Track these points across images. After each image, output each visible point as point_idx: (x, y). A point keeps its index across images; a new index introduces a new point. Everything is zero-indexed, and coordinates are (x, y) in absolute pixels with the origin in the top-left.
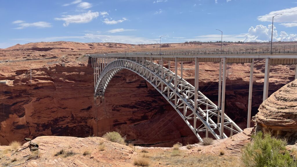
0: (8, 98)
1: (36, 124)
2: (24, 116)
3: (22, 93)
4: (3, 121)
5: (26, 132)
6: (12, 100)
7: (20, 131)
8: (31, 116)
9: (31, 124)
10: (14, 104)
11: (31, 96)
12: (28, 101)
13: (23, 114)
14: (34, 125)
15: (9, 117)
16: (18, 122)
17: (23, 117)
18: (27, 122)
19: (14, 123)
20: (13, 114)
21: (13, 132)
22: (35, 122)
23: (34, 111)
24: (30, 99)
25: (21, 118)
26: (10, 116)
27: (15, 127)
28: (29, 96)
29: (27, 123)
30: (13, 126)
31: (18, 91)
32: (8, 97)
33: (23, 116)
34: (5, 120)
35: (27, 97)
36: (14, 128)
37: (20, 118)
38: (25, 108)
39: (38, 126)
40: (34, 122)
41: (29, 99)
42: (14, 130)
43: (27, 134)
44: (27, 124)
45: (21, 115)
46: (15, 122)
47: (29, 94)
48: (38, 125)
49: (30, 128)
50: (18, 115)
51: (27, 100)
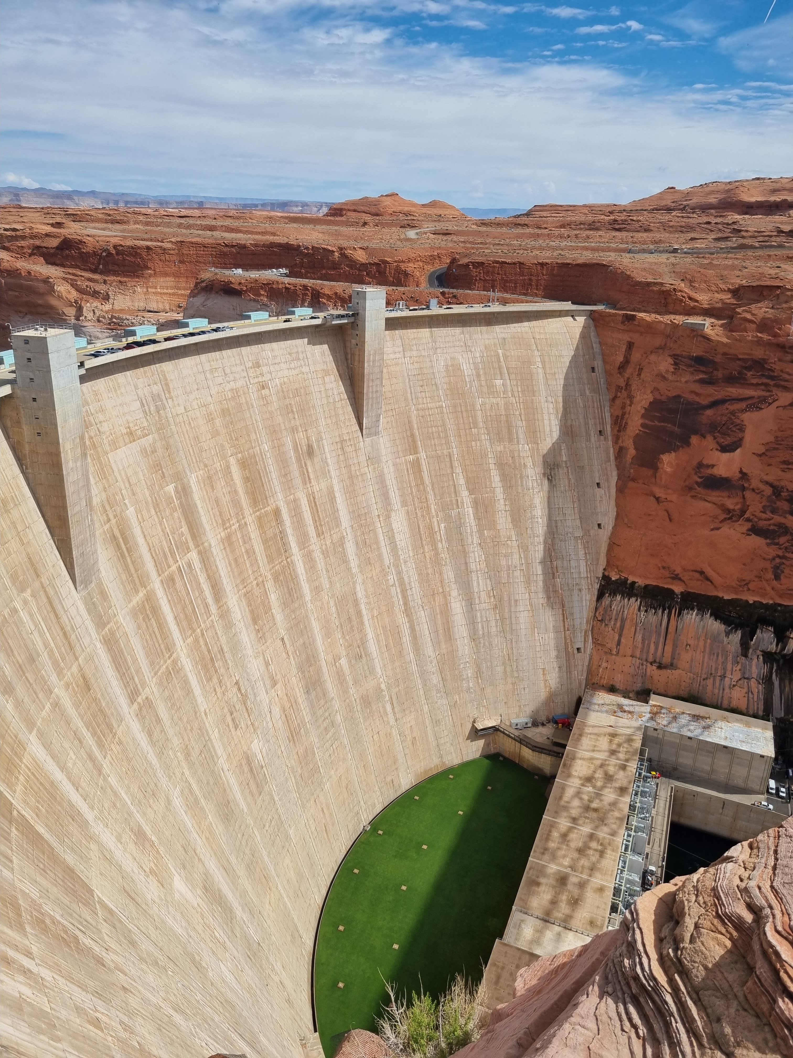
0: (702, 381)
1: (771, 485)
2: (738, 450)
3: (749, 369)
4: (669, 452)
5: (732, 503)
6: (711, 390)
7: (715, 496)
8: (760, 455)
9: (755, 483)
10: (714, 404)
11: (777, 386)
12: (763, 400)
13: (735, 442)
14: (762, 487)
15: (688, 444)
16: (713, 466)
17: (732, 454)
18: (741, 472)
19: (700, 465)
20: (705, 437)
21: (693, 493)
22: (770, 478)
23: (772, 439)
24: (771, 396)
25: (725, 456)
26: (694, 440)
27: (699, 480)
28: (772, 383)
29: (740, 475)
30: (696, 474)
31: (740, 359)
32: (702, 376)
33: (733, 450)
34: (675, 451)
35: (763, 387)
36: (697, 483)
37: (723, 454)
38: (745, 423)
39: (774, 493)
40: (766, 478)
41: (768, 394)
42: (696, 487)
43: (734, 510)
44: (741, 479)
45: (727, 445)
46: (705, 462)
47: (771, 378)
48: (777, 490)
49: (748, 494)
50: (718, 443)
51: (759, 397)
